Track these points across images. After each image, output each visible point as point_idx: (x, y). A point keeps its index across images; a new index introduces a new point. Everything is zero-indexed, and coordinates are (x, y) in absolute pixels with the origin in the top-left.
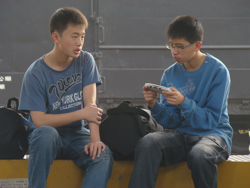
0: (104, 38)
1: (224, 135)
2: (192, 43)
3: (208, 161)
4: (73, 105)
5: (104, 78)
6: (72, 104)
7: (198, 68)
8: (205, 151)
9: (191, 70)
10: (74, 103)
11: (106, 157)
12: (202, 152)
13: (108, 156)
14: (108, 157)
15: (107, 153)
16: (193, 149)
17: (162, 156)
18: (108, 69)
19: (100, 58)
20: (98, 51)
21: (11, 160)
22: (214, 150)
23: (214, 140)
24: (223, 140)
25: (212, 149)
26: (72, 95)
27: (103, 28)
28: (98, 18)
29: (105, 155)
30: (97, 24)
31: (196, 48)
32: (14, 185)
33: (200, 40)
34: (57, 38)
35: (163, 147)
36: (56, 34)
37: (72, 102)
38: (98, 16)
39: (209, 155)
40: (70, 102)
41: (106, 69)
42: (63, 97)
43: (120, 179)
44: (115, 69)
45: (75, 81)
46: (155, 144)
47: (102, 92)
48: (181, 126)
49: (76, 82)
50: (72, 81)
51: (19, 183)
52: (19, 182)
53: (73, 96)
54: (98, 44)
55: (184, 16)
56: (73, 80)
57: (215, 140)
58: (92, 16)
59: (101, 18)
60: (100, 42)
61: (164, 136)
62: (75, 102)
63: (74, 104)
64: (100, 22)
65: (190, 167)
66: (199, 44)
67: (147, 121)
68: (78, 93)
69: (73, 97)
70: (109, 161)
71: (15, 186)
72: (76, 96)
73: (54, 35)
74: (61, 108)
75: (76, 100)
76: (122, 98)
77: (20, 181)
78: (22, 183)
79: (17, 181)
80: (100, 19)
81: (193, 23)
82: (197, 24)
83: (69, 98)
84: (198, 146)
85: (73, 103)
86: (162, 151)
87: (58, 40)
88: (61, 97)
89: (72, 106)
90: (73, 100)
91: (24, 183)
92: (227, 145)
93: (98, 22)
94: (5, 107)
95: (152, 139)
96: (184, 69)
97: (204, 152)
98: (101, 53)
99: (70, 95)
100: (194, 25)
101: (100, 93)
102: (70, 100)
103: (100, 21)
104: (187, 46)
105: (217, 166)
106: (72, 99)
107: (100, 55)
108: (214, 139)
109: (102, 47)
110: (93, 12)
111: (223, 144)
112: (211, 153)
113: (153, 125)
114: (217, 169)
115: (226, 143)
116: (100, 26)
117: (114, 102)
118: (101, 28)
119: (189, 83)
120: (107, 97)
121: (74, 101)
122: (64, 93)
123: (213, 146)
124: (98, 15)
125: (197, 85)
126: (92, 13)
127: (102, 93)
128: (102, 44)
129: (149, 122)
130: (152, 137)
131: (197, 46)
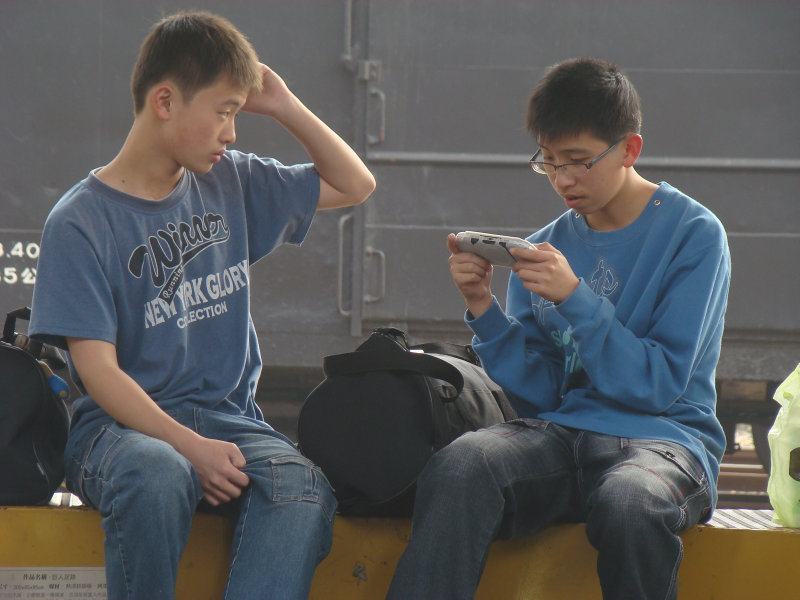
0: (383, 128)
1: (697, 444)
2: (612, 142)
3: (655, 523)
4: (205, 313)
5: (382, 254)
6: (201, 311)
8: (649, 489)
9: (609, 229)
10: (206, 305)
11: (309, 492)
12: (640, 492)
13: (318, 491)
14: (315, 494)
15: (314, 480)
17: (503, 508)
18: (396, 227)
22: (671, 488)
23: (668, 457)
24: (695, 459)
25: (667, 483)
26: (200, 280)
27: (383, 96)
28: (367, 64)
29: (307, 487)
30: (364, 83)
31: (627, 156)
32: (16, 587)
33: (634, 128)
34: (166, 104)
35: (510, 482)
36: (167, 91)
37: (199, 302)
38: (366, 57)
39: (657, 501)
40: (193, 303)
41: (389, 226)
43: (355, 575)
44: (417, 227)
45: (207, 234)
46: (484, 469)
47: (375, 299)
48: (563, 408)
49: (209, 240)
50: (198, 236)
51: (31, 583)
52: (32, 578)
53: (204, 283)
54: (365, 145)
56: (201, 234)
57: (673, 456)
58: (348, 57)
59: (375, 63)
60: (372, 139)
61: (512, 444)
62: (211, 302)
63: (207, 309)
64: (372, 78)
65: (596, 538)
66: (634, 143)
67: (455, 394)
68: (218, 274)
69: (203, 288)
70: (317, 507)
71: (17, 591)
72: (212, 283)
73: (162, 93)
74: (181, 323)
75: (214, 297)
76: (437, 318)
77: (36, 573)
78: (40, 582)
79: (25, 576)
80: (372, 68)
81: (607, 80)
82: (618, 81)
83: (190, 288)
84: (625, 473)
85: (202, 305)
86: (506, 491)
89: (200, 314)
90: (203, 298)
91: (49, 581)
92: (706, 475)
93: (367, 76)
95: (475, 453)
96: (587, 227)
97: (646, 491)
99: (194, 281)
100: (609, 85)
101: (367, 303)
102: (193, 295)
103: (374, 74)
104: (602, 156)
105: (681, 542)
106: (199, 293)
108: (668, 453)
109: (378, 155)
110: (352, 45)
111: (694, 470)
112: (664, 496)
114: (682, 550)
115: (704, 469)
116: (374, 90)
117: (411, 332)
118: (375, 96)
119: (601, 270)
120: (391, 315)
121: (205, 300)
123: (671, 475)
124: (366, 54)
125: (622, 274)
126: (349, 48)
127: (374, 302)
128: (379, 146)
129: (460, 396)
130: (477, 445)
131: (628, 150)
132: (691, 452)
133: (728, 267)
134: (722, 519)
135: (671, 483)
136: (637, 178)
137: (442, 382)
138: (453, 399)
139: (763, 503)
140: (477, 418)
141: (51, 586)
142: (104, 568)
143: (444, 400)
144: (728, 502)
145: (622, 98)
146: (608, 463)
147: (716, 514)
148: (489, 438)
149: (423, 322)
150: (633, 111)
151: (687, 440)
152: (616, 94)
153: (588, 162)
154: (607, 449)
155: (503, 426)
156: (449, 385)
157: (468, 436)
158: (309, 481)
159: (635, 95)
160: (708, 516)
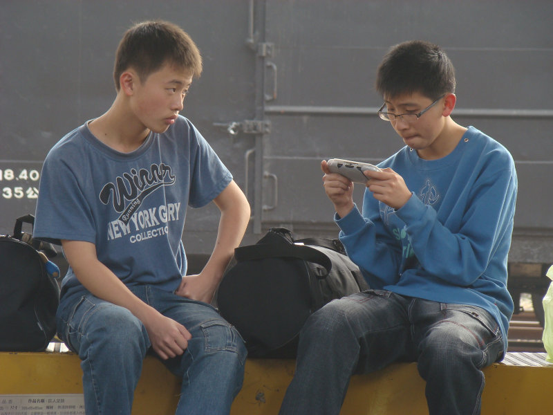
0: (275, 90)
1: (494, 307)
2: (435, 99)
3: (465, 361)
4: (158, 232)
5: (275, 177)
6: (155, 231)
7: (447, 153)
8: (461, 338)
9: (433, 159)
10: (159, 227)
11: (229, 345)
12: (455, 341)
13: (235, 344)
14: (234, 346)
15: (233, 336)
16: (432, 333)
17: (359, 352)
18: (285, 158)
19: (267, 133)
20: (262, 119)
21: (19, 354)
22: (476, 338)
23: (473, 316)
24: (492, 318)
25: (473, 334)
26: (154, 209)
27: (275, 67)
28: (264, 45)
29: (228, 341)
30: (262, 58)
31: (445, 109)
32: (25, 408)
33: (450, 89)
34: (130, 85)
35: (364, 334)
36: (130, 76)
37: (154, 225)
38: (264, 40)
40: (150, 225)
41: (279, 157)
42: (135, 214)
43: (257, 399)
44: (300, 158)
46: (346, 325)
47: (270, 208)
48: (401, 282)
50: (154, 179)
51: (34, 405)
52: (34, 402)
53: (157, 211)
54: (263, 101)
55: (408, 42)
56: (157, 177)
57: (477, 315)
58: (251, 41)
59: (270, 44)
60: (268, 97)
61: (365, 308)
62: (162, 225)
63: (159, 229)
64: (267, 54)
65: (424, 373)
66: (450, 100)
67: (326, 273)
69: (157, 215)
70: (235, 355)
71: (25, 411)
72: (163, 211)
73: (126, 78)
74: (133, 239)
75: (164, 221)
76: (313, 221)
77: (37, 398)
78: (40, 405)
79: (30, 400)
80: (268, 48)
81: (432, 56)
82: (440, 57)
83: (148, 216)
86: (361, 340)
87: (132, 89)
88: (131, 214)
89: (155, 233)
90: (156, 221)
91: (46, 404)
92: (500, 329)
93: (264, 54)
94: (7, 235)
95: (339, 314)
96: (418, 157)
97: (459, 340)
98: (268, 122)
99: (150, 210)
100: (433, 59)
101: (265, 211)
102: (150, 220)
103: (269, 52)
104: (428, 109)
105: (483, 375)
106: (153, 216)
107: (266, 126)
108: (473, 313)
109: (272, 108)
110: (254, 32)
111: (492, 325)
112: (472, 343)
113: (337, 281)
114: (484, 381)
115: (498, 325)
116: (269, 63)
117: (295, 230)
118: (270, 67)
119: (428, 187)
120: (281, 219)
121: (158, 224)
122: (138, 205)
123: (476, 329)
124: (264, 38)
126: (252, 35)
127: (269, 210)
128: (272, 102)
129: (330, 274)
130: (340, 308)
131: (446, 105)
132: (489, 313)
133: (515, 185)
134: (512, 359)
135: (477, 334)
136: (452, 123)
137: (316, 265)
138: (324, 277)
139: (539, 348)
140: (341, 289)
141: (48, 407)
142: (83, 395)
143: (319, 278)
144: (515, 347)
145: (442, 68)
146: (432, 320)
147: (507, 356)
148: (349, 304)
149: (303, 223)
150: (449, 78)
151: (487, 305)
152: (438, 66)
153: (418, 113)
154: (431, 311)
155: (359, 294)
156: (322, 267)
157: (335, 302)
158: (230, 337)
159: (452, 67)
160: (502, 357)
